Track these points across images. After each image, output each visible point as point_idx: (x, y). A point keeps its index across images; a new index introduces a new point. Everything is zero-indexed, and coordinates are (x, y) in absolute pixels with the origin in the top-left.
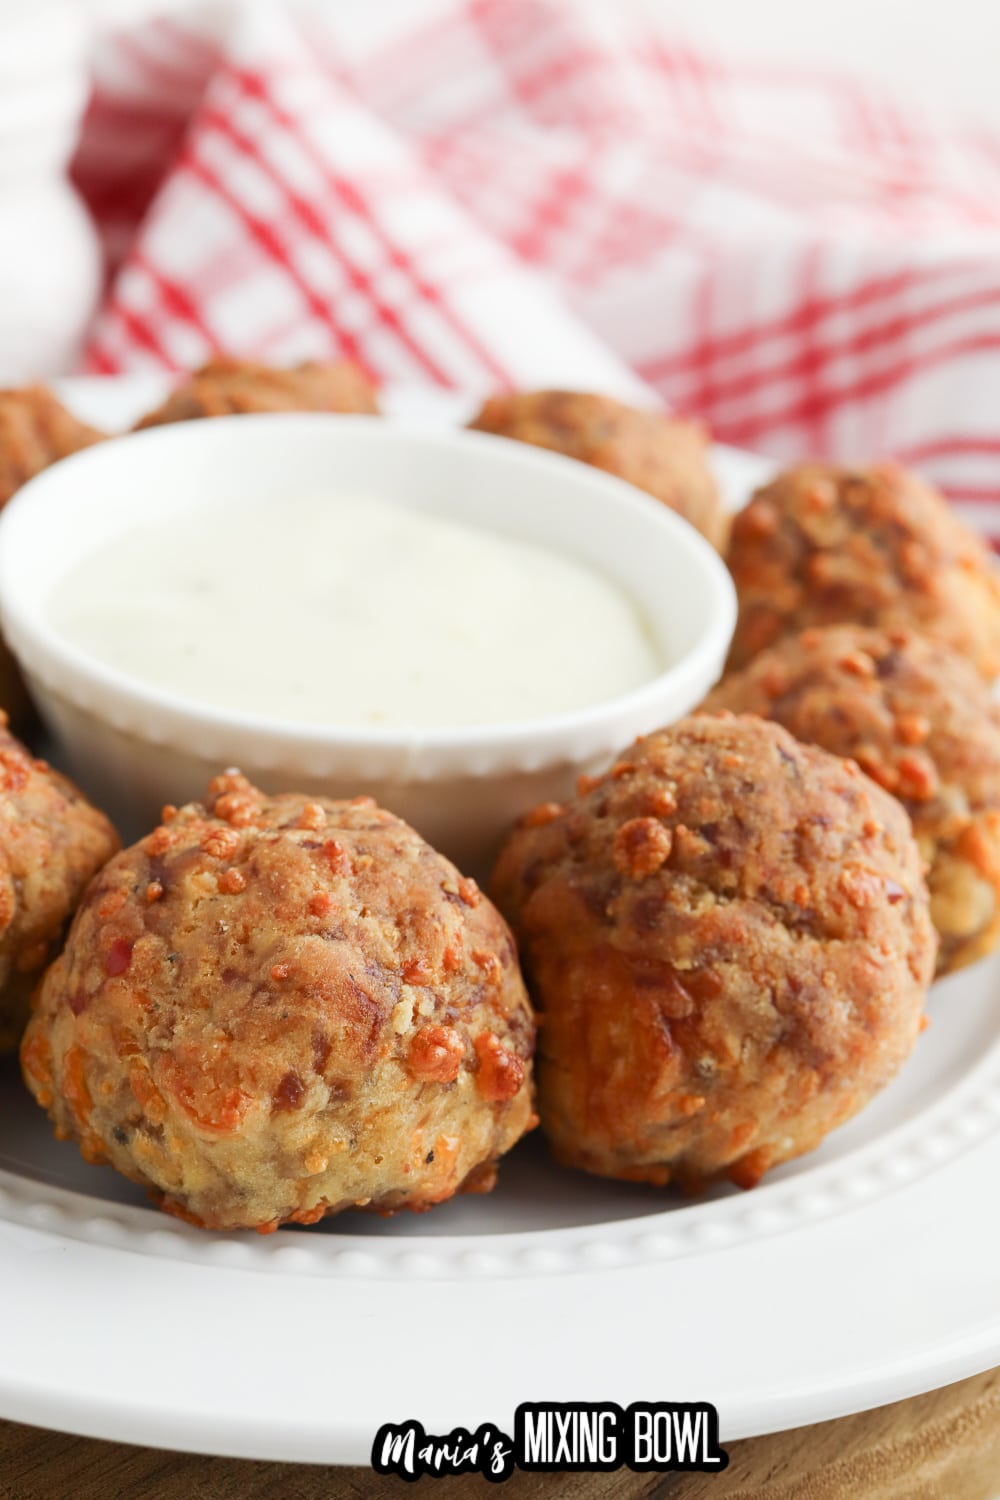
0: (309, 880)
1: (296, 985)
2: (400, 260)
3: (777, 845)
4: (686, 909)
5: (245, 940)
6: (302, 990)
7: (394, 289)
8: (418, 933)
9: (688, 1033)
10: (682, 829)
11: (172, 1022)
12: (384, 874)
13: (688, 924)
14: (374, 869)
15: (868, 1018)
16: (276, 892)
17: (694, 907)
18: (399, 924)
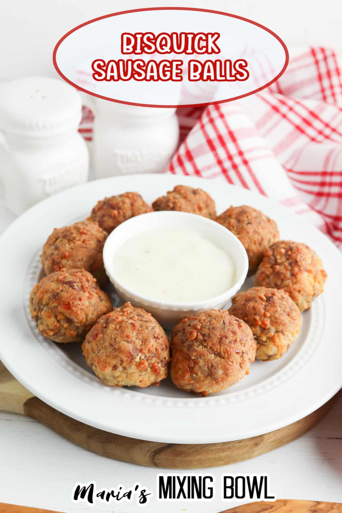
0: (129, 331)
1: (119, 350)
2: (241, 153)
3: (215, 340)
4: (196, 348)
5: (115, 339)
6: (120, 351)
7: (238, 160)
8: (145, 344)
9: (192, 370)
10: (199, 334)
11: (100, 351)
12: (143, 332)
13: (195, 351)
14: (142, 330)
15: (226, 374)
16: (122, 332)
17: (198, 348)
18: (142, 342)
